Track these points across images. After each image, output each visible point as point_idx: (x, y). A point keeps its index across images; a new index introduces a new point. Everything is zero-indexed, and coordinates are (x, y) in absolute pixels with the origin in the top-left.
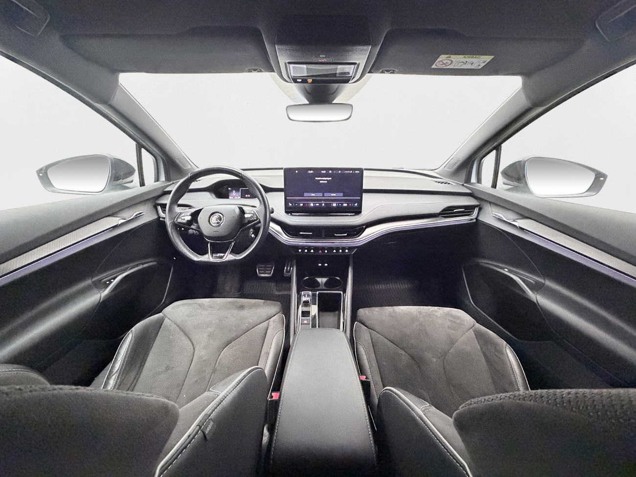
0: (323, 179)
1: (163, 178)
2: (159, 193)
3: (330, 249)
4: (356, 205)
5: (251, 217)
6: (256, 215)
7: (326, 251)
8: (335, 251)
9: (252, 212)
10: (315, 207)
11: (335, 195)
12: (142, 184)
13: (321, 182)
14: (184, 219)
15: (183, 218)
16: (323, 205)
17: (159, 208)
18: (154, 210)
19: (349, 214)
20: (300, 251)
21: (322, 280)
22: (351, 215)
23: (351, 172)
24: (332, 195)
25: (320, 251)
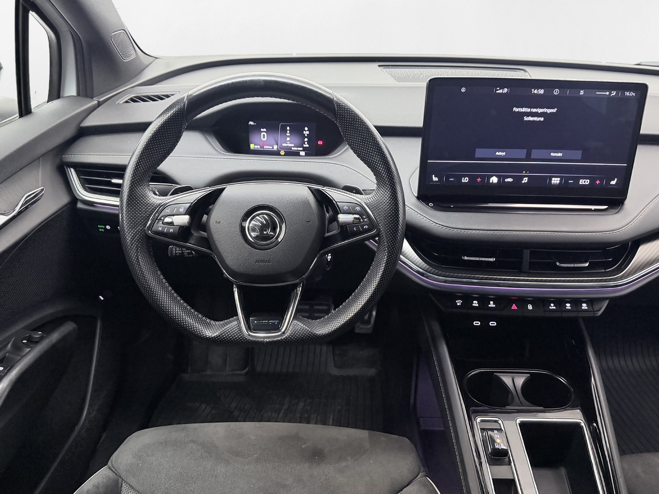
0: (534, 110)
1: (70, 88)
2: (69, 133)
3: (541, 301)
4: (613, 182)
5: (356, 222)
6: (368, 216)
7: (530, 307)
8: (552, 307)
9: (358, 208)
10: (501, 185)
11: (560, 155)
12: (25, 108)
13: (526, 119)
14: (171, 224)
15: (167, 220)
16: (525, 180)
17: (73, 175)
18: (58, 180)
19: (593, 207)
20: (459, 302)
21: (515, 381)
22: (596, 210)
23: (614, 93)
24: (553, 154)
25: (514, 307)
